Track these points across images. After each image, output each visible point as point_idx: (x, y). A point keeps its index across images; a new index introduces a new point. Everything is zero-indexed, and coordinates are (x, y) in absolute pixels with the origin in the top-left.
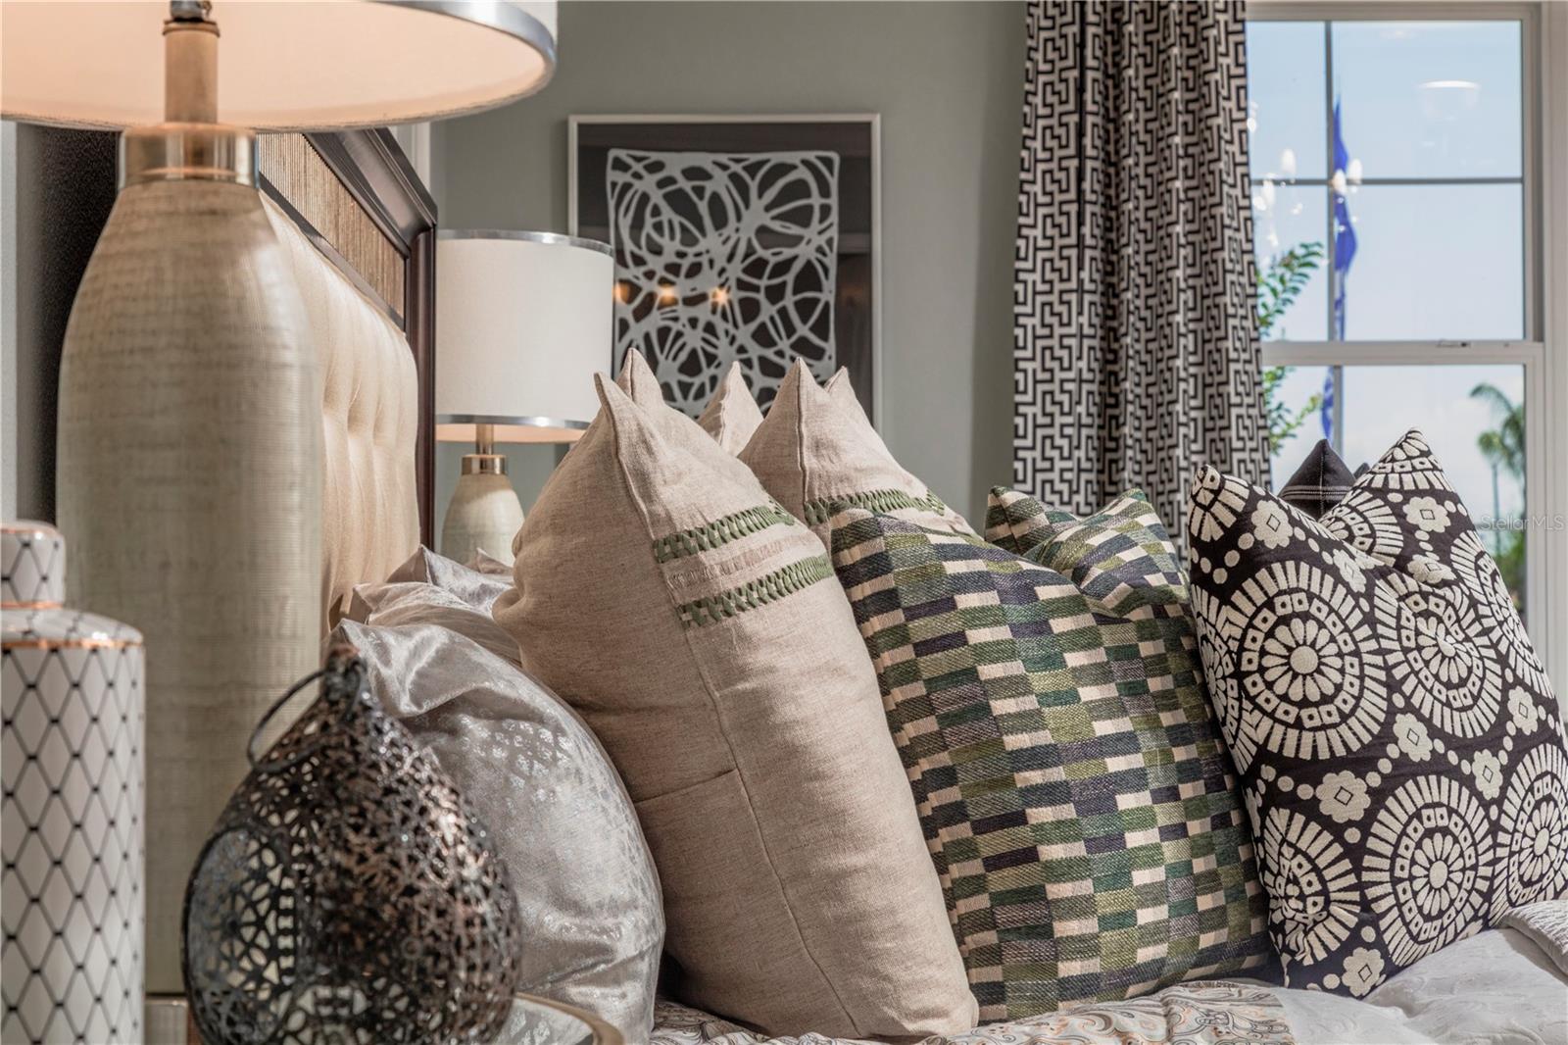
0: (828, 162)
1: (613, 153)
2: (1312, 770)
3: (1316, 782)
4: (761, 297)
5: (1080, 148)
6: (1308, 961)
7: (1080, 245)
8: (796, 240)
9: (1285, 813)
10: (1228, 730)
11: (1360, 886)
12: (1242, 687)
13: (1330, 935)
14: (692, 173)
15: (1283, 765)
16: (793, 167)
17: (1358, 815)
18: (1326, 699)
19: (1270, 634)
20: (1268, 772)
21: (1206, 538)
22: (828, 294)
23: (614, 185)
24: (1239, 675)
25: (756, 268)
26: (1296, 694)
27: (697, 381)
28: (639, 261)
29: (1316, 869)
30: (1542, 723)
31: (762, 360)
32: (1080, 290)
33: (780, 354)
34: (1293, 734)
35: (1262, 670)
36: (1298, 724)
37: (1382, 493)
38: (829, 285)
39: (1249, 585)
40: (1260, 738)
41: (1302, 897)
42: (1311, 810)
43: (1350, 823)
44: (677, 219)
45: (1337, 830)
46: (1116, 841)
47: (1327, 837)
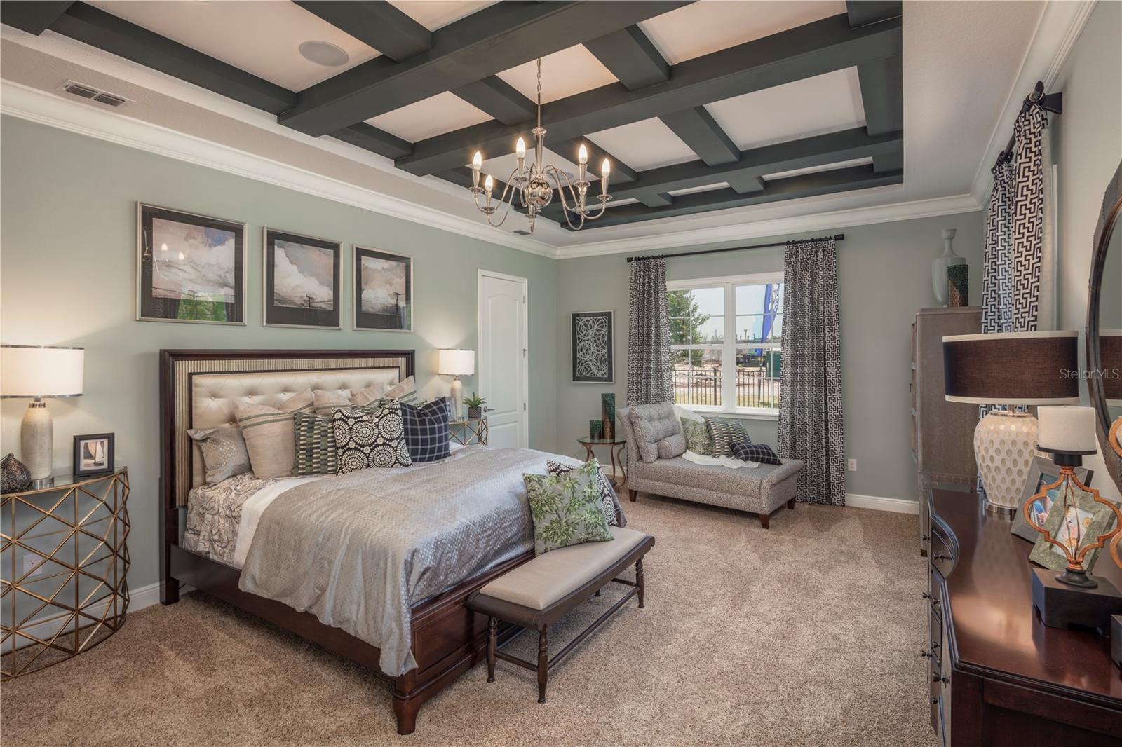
0: (606, 318)
1: (576, 318)
8: (601, 331)
14: (587, 321)
16: (601, 319)
22: (606, 339)
23: (577, 323)
25: (596, 335)
28: (580, 334)
33: (600, 348)
38: (606, 337)
44: (585, 328)
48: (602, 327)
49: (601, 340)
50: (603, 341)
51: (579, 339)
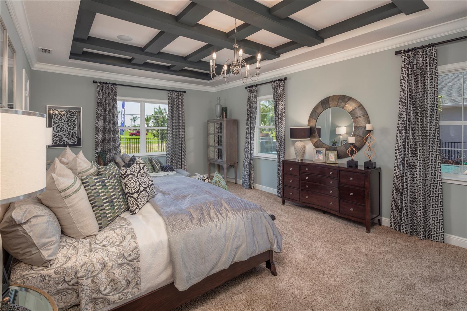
0: (76, 111)
1: (52, 109)
2: (132, 194)
3: (133, 195)
4: (69, 123)
5: (102, 111)
6: (132, 211)
7: (102, 119)
8: (73, 118)
9: (130, 198)
10: (124, 190)
11: (137, 203)
12: (126, 187)
13: (134, 208)
15: (130, 193)
16: (73, 111)
17: (137, 197)
18: (134, 187)
19: (129, 182)
20: (128, 194)
21: (122, 174)
22: (76, 122)
24: (126, 186)
25: (69, 120)
26: (131, 187)
27: (62, 130)
28: (55, 119)
29: (133, 202)
30: (152, 183)
31: (69, 128)
32: (102, 123)
33: (71, 128)
34: (131, 191)
35: (128, 185)
36: (131, 190)
37: (137, 164)
39: (127, 178)
40: (127, 191)
41: (132, 205)
42: (132, 197)
43: (136, 198)
44: (59, 115)
45: (135, 199)
46: (114, 205)
47: (134, 199)
48: (73, 115)
50: (74, 124)
51: (54, 121)
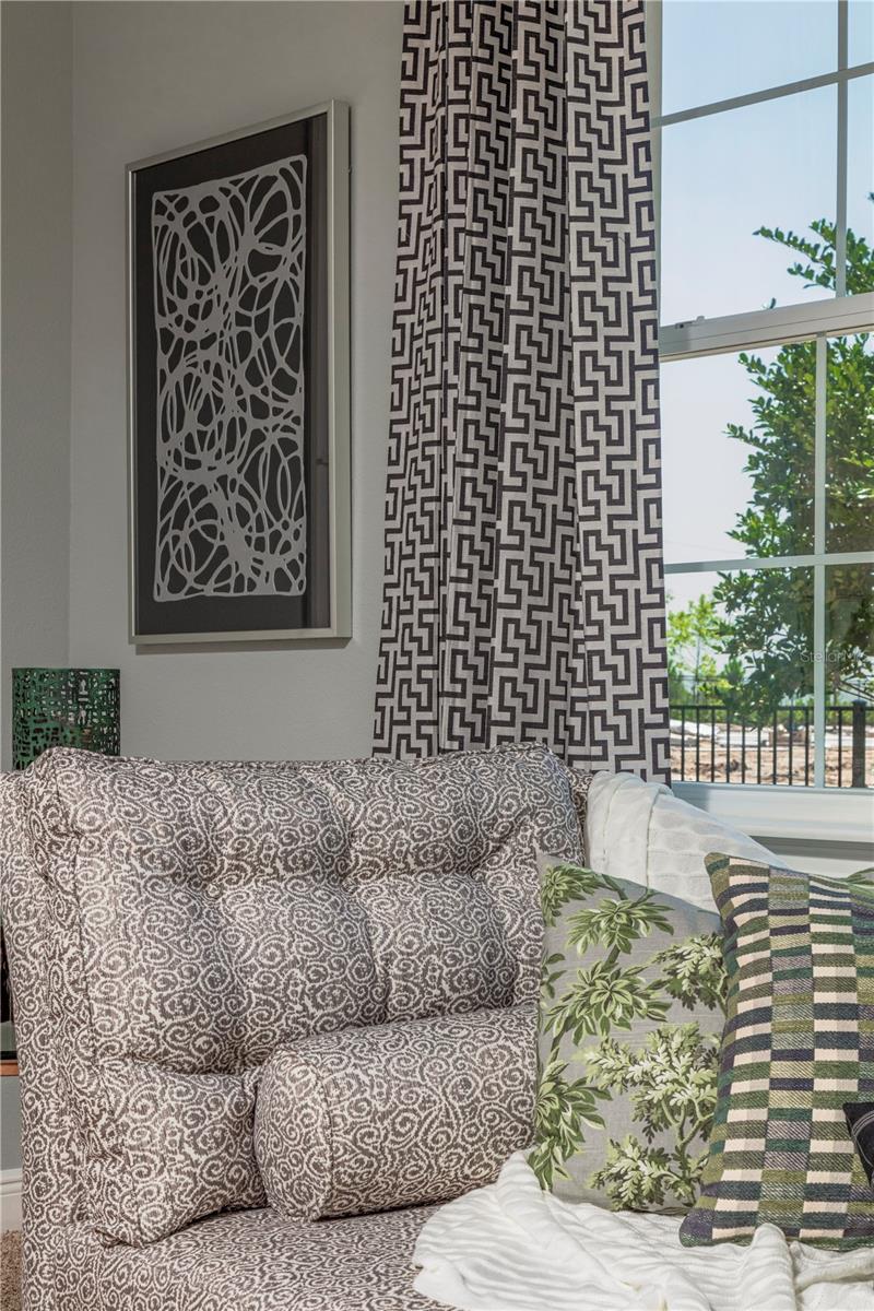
1: (155, 197)
4: (252, 330)
8: (276, 262)
14: (206, 204)
16: (275, 179)
23: (157, 228)
25: (249, 298)
38: (300, 308)
44: (196, 257)
48: (277, 236)
49: (271, 333)
50: (283, 333)
51: (167, 335)
